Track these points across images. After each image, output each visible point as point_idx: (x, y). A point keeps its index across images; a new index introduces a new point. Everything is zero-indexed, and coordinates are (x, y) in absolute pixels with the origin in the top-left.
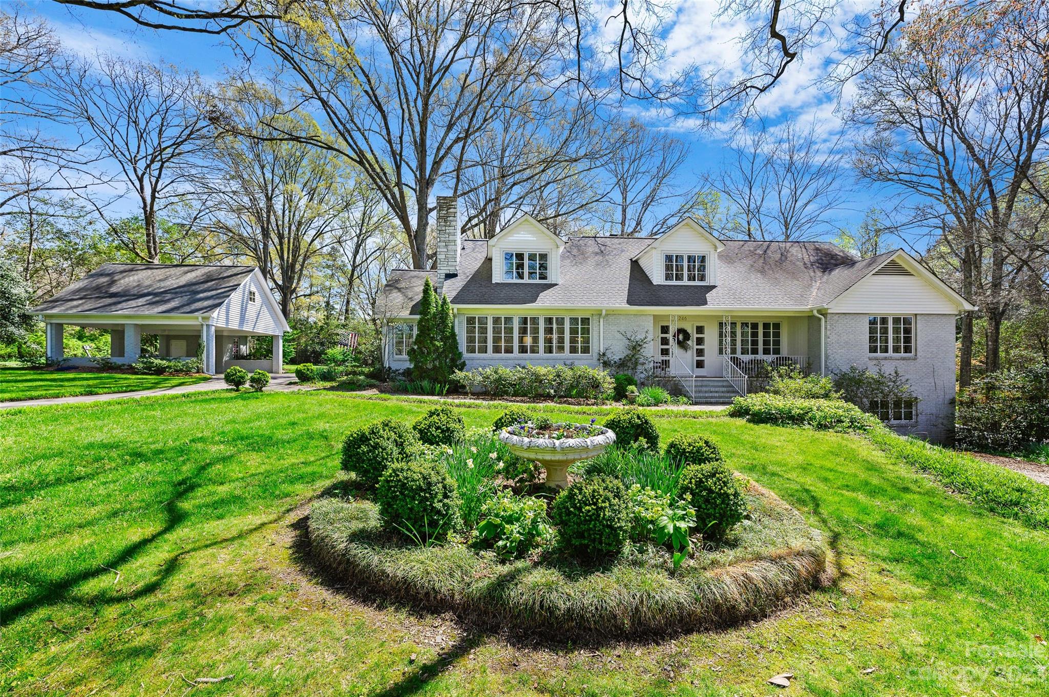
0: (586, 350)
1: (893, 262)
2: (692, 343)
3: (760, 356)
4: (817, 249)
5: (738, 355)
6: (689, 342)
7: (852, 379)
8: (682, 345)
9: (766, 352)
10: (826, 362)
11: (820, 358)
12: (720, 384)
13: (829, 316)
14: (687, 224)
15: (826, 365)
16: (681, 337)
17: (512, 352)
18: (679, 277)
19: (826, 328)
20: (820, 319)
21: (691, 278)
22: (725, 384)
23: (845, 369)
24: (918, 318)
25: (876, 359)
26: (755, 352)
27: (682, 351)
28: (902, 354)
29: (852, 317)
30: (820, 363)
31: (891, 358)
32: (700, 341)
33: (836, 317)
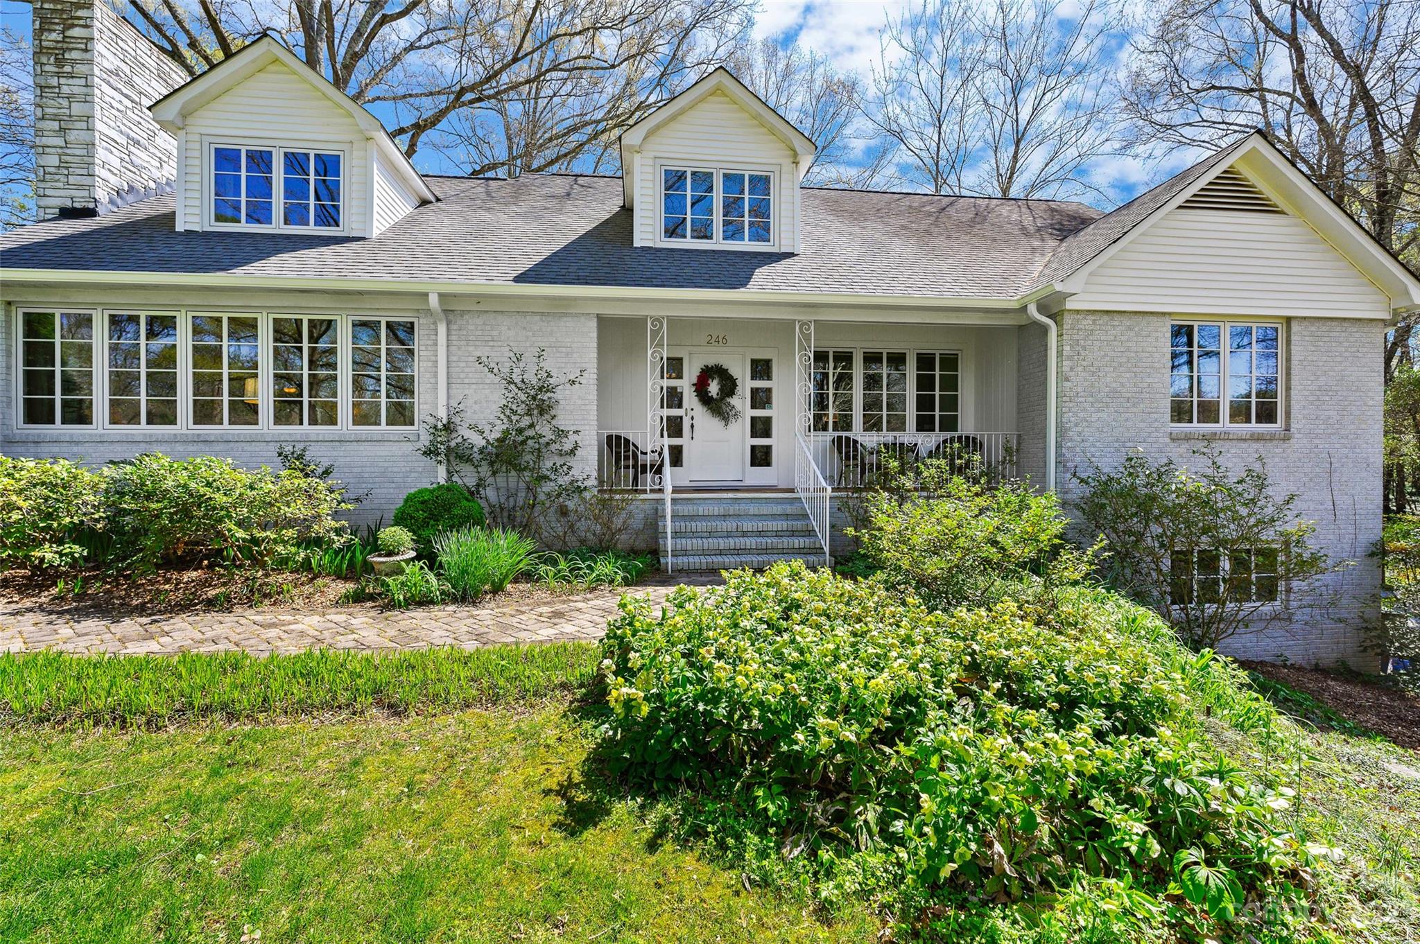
0: (401, 415)
1: (1230, 176)
2: (741, 402)
3: (909, 435)
4: (1053, 210)
5: (858, 432)
6: (734, 401)
7: (1128, 493)
8: (717, 407)
9: (924, 424)
10: (1059, 446)
11: (1044, 436)
12: (778, 509)
13: (1068, 320)
14: (717, 91)
15: (1059, 454)
16: (714, 388)
17: (173, 422)
18: (704, 232)
19: (1060, 353)
20: (1044, 330)
21: (733, 232)
22: (789, 509)
23: (1110, 465)
24: (1295, 327)
25: (1188, 438)
26: (898, 424)
27: (715, 423)
28: (1254, 426)
29: (1127, 322)
30: (1044, 449)
31: (1226, 437)
32: (761, 398)
33: (1087, 322)
